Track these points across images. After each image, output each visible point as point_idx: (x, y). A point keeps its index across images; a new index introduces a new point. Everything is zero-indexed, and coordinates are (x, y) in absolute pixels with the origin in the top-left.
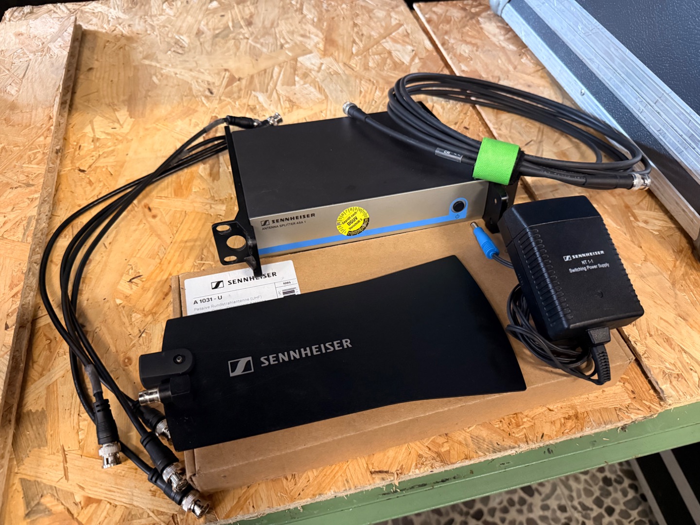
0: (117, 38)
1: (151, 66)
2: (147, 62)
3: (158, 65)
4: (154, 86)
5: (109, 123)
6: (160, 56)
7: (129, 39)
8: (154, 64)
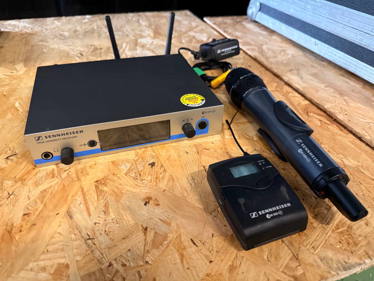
0: (22, 34)
1: (43, 45)
2: (40, 43)
3: (48, 44)
4: (43, 53)
5: (9, 70)
6: (49, 40)
7: (30, 34)
8: (45, 44)
